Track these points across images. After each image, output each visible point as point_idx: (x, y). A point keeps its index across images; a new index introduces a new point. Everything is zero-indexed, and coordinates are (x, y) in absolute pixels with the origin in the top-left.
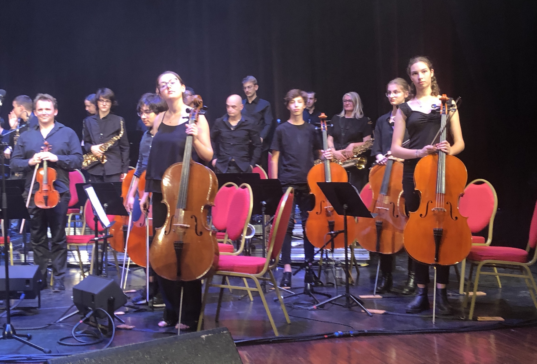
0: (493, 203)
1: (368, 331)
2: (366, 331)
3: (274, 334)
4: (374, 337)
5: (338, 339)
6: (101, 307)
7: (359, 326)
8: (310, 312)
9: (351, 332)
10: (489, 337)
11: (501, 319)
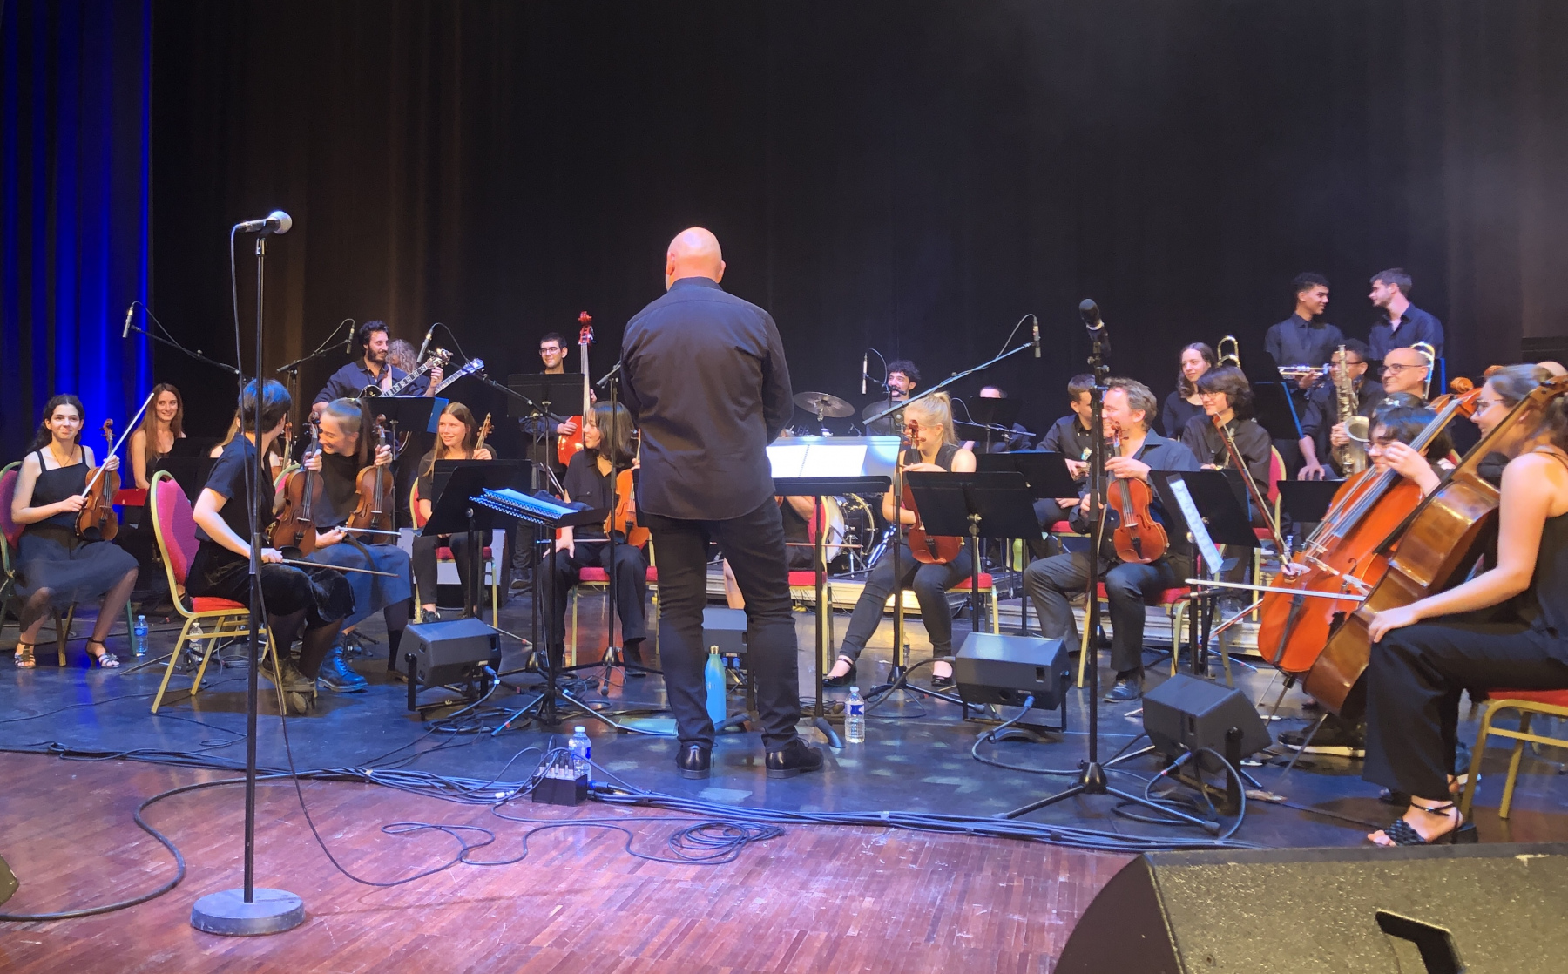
6: (1211, 745)
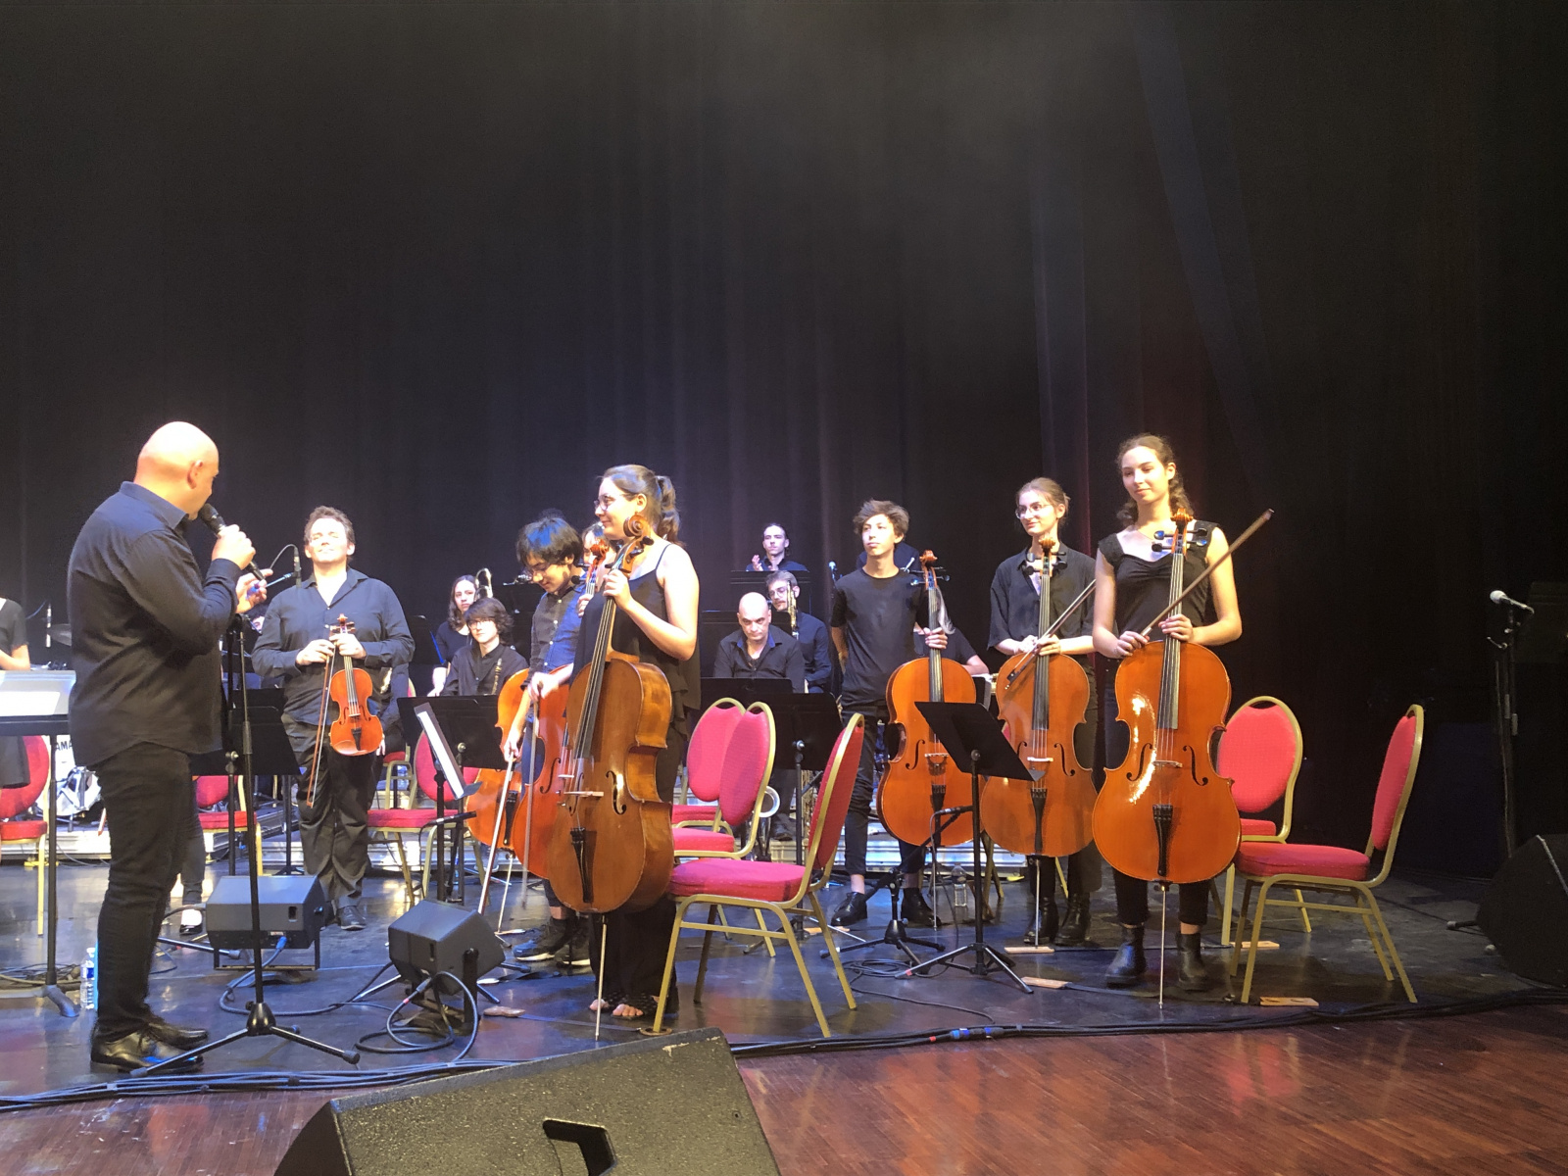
0: (1293, 749)
1: (1024, 1027)
2: (1019, 1028)
3: (820, 1033)
4: (1036, 1039)
5: (957, 1044)
6: (450, 969)
7: (1004, 1015)
8: (898, 982)
9: (986, 1030)
10: (1286, 1043)
11: (1311, 1002)
